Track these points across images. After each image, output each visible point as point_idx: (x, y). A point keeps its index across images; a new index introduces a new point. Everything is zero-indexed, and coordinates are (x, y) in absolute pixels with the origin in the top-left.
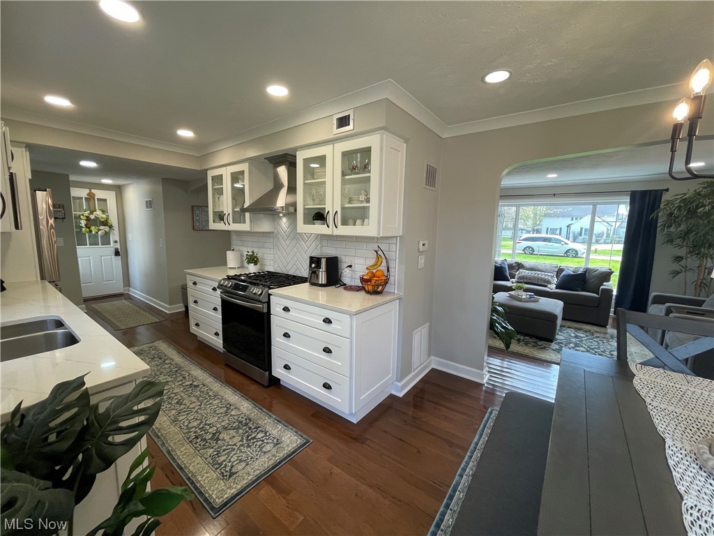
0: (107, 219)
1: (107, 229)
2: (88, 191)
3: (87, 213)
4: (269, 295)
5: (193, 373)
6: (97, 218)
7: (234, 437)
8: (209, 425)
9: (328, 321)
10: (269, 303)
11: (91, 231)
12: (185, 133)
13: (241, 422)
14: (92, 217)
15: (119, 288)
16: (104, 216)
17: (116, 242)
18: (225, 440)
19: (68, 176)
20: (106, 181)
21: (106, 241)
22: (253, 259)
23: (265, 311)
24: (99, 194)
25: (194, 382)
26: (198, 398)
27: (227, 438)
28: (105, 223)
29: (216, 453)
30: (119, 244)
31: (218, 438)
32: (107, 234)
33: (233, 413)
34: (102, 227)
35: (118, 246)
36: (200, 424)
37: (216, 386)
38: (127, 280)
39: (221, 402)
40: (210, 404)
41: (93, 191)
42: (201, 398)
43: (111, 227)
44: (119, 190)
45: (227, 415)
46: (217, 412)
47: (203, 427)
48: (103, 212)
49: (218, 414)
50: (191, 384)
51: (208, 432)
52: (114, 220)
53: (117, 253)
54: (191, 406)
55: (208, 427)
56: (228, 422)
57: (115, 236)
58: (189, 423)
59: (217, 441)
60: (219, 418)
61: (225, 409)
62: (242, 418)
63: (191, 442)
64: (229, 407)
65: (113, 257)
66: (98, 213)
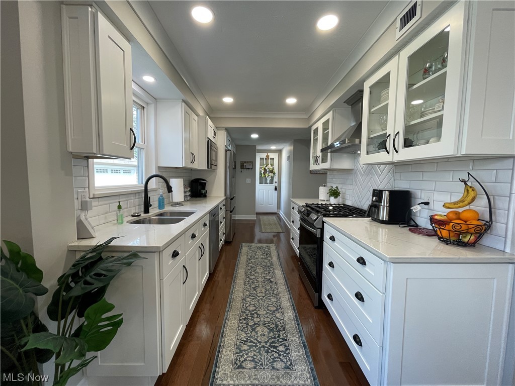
1: (272, 175)
2: (266, 154)
3: (264, 166)
4: (323, 222)
5: (276, 271)
6: (268, 169)
7: (264, 335)
8: (258, 315)
9: (361, 261)
11: (265, 176)
13: (277, 326)
15: (275, 211)
16: (272, 168)
17: (276, 182)
18: (257, 334)
19: (255, 147)
20: (273, 147)
21: (271, 182)
22: (335, 193)
24: (271, 155)
25: (272, 278)
26: (266, 290)
27: (260, 332)
28: (272, 172)
29: (245, 339)
30: (277, 183)
31: (255, 328)
32: (272, 178)
33: (277, 315)
34: (270, 174)
35: (277, 185)
36: (253, 311)
37: (282, 288)
38: (279, 207)
39: (277, 302)
40: (270, 299)
41: (269, 154)
42: (267, 292)
43: (274, 174)
44: (280, 152)
45: (273, 314)
46: (269, 308)
47: (253, 314)
48: (272, 165)
49: (268, 310)
50: (269, 279)
51: (253, 320)
52: (276, 170)
53: (276, 189)
54: (258, 295)
55: (256, 316)
56: (269, 320)
57: (276, 179)
58: (249, 306)
59: (253, 331)
60: (267, 313)
61: (275, 309)
62: (280, 323)
63: (240, 320)
64: (279, 308)
65: (274, 191)
66: (270, 166)
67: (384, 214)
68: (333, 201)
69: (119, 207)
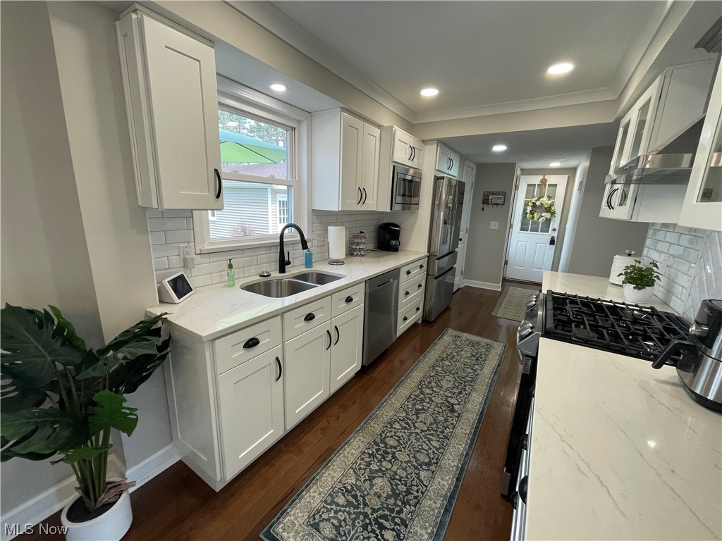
0: (552, 205)
1: (548, 215)
2: (541, 177)
3: (534, 200)
5: (474, 394)
6: (542, 205)
7: (379, 497)
8: (394, 457)
11: (533, 217)
13: (408, 492)
14: (538, 203)
16: (549, 202)
17: (554, 230)
18: (371, 488)
19: (515, 164)
20: (555, 164)
21: (546, 229)
24: (551, 179)
25: (459, 404)
26: (435, 421)
27: (376, 489)
28: (548, 210)
29: (349, 488)
30: (557, 232)
31: (374, 478)
32: (548, 221)
33: (423, 474)
34: (544, 214)
35: (555, 234)
36: (391, 447)
37: (464, 428)
39: (437, 449)
40: (429, 440)
41: (546, 177)
42: (435, 426)
43: (553, 214)
44: (573, 172)
45: (416, 468)
46: (418, 455)
47: (388, 453)
48: (549, 197)
49: (415, 457)
50: (453, 405)
51: (381, 462)
52: (558, 208)
53: (552, 242)
54: (416, 425)
55: (390, 457)
56: (404, 475)
57: (555, 224)
58: (392, 437)
59: (369, 480)
60: (410, 461)
61: (427, 460)
62: (417, 491)
63: (364, 452)
64: (433, 463)
65: (548, 245)
66: (545, 199)
68: (630, 295)
69: (230, 266)
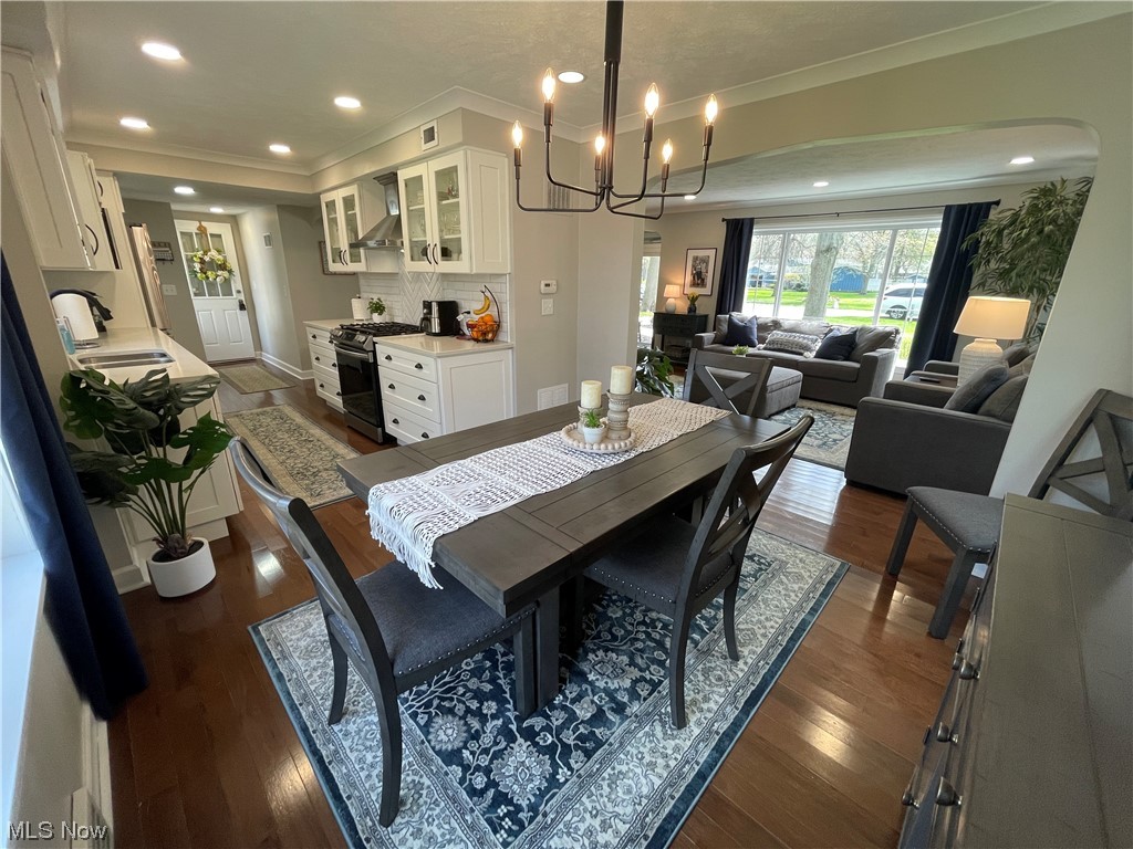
0: (225, 261)
1: (226, 274)
2: (197, 224)
3: (200, 254)
4: (374, 343)
5: (311, 431)
6: (212, 260)
8: (313, 467)
9: (419, 366)
10: (374, 352)
11: (208, 278)
12: (280, 149)
14: (207, 259)
15: (251, 354)
16: (220, 257)
17: (239, 292)
19: (169, 205)
20: (217, 210)
21: (228, 292)
22: (377, 308)
23: (371, 360)
24: (212, 228)
25: (310, 438)
26: (309, 449)
28: (223, 267)
30: (242, 294)
31: (317, 474)
32: (227, 282)
33: (338, 460)
34: (220, 273)
35: (242, 297)
36: (304, 466)
38: (258, 343)
39: (330, 452)
40: (320, 453)
41: (204, 224)
42: (312, 450)
43: (230, 272)
44: (234, 221)
45: (331, 461)
46: (324, 459)
47: (307, 468)
48: (219, 251)
50: (306, 439)
51: (310, 471)
52: (233, 263)
53: (242, 307)
54: (301, 454)
57: (237, 284)
58: (295, 464)
60: (323, 463)
61: (332, 457)
64: (336, 456)
65: (238, 311)
66: (213, 253)
67: (436, 328)
68: (377, 319)
